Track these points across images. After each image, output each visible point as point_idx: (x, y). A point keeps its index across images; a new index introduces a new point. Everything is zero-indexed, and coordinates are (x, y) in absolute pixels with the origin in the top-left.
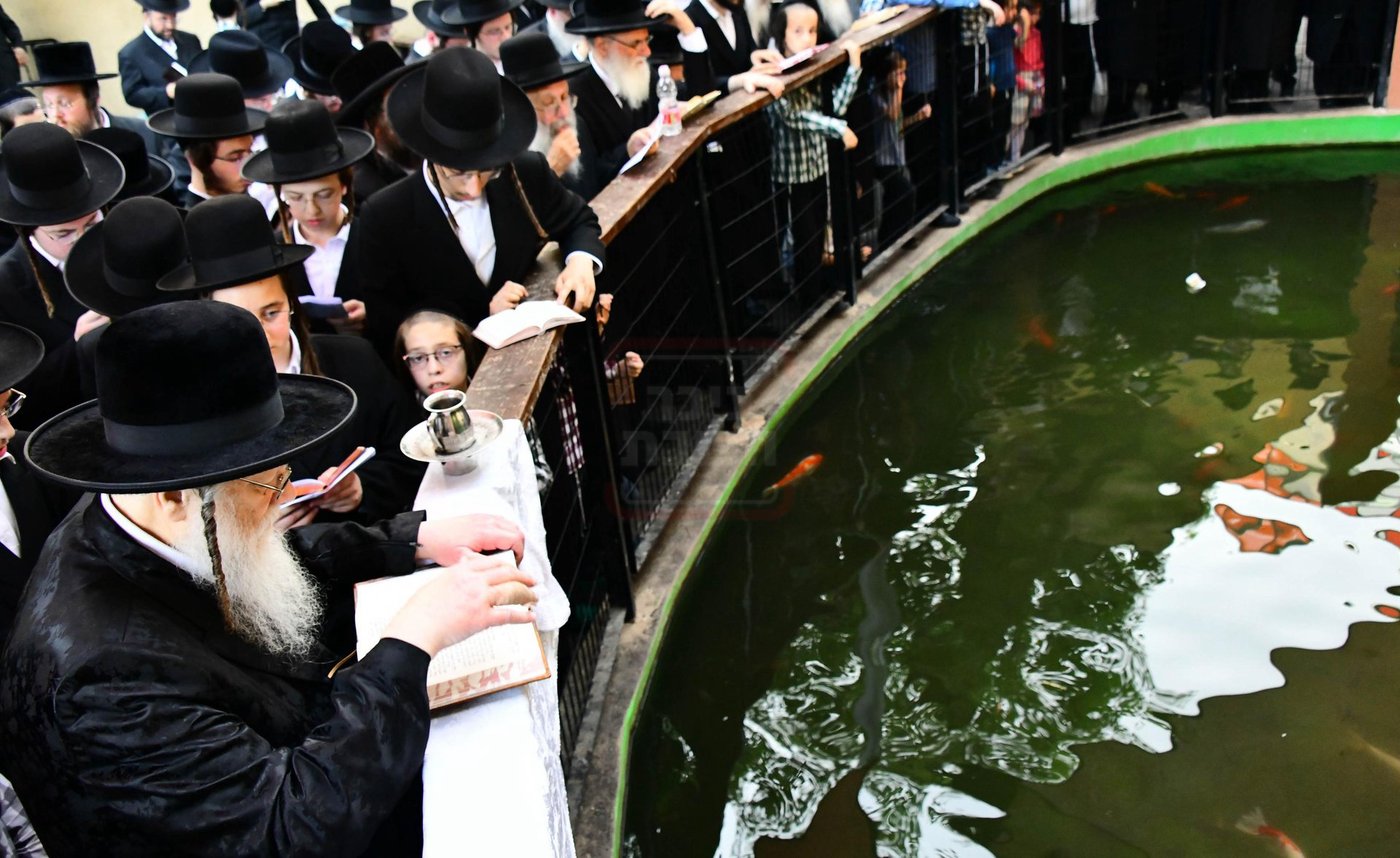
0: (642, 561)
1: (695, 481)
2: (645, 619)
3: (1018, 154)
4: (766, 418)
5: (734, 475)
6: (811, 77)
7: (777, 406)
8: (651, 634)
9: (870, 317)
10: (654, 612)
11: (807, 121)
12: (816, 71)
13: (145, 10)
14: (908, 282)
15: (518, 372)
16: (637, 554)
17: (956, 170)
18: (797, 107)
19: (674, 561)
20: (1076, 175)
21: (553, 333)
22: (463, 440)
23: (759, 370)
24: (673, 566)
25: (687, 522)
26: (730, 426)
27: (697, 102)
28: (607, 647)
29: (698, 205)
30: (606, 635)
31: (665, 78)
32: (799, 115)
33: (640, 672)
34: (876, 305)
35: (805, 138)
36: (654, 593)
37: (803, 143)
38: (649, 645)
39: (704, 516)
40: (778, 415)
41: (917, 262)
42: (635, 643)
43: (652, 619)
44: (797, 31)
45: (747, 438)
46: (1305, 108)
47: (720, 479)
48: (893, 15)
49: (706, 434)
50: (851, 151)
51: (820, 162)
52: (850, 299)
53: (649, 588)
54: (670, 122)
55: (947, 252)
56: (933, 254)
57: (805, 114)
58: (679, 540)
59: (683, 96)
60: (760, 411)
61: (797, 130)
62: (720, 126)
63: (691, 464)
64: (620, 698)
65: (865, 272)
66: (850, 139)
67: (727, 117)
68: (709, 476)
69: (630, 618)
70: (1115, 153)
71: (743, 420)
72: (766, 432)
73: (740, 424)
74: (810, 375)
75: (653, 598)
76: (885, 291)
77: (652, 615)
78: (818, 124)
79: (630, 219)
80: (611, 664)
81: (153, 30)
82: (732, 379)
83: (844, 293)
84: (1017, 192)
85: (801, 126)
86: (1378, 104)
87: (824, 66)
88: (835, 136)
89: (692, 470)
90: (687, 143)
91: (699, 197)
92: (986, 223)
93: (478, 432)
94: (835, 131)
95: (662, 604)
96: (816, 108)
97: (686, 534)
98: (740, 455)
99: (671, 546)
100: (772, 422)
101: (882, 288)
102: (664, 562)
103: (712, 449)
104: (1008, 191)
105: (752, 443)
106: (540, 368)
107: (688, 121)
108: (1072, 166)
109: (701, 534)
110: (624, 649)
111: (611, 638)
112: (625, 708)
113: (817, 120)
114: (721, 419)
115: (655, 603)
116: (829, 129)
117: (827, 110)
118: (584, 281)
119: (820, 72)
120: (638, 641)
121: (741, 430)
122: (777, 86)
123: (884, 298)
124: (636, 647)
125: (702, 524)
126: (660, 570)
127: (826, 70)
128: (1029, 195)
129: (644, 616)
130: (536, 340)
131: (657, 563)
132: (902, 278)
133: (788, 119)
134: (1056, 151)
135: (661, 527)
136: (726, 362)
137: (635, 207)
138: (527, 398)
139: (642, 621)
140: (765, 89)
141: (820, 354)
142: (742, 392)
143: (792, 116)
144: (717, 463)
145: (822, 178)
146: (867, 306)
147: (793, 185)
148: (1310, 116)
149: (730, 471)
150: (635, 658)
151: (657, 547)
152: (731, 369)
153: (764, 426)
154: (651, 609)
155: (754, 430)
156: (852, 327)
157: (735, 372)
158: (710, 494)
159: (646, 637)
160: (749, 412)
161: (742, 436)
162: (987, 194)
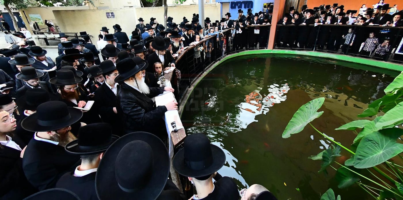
0: (180, 102)
1: (186, 94)
7: (195, 85)
14: (210, 71)
15: (169, 76)
17: (216, 57)
22: (164, 82)
23: (193, 81)
25: (185, 98)
26: (190, 87)
37: (198, 53)
39: (187, 98)
41: (211, 68)
44: (197, 38)
46: (258, 49)
47: (189, 93)
49: (187, 88)
52: (203, 73)
55: (214, 67)
59: (184, 46)
62: (189, 50)
63: (185, 92)
65: (205, 69)
68: (187, 93)
74: (199, 82)
76: (207, 71)
82: (190, 81)
84: (223, 60)
86: (267, 48)
90: (185, 52)
92: (219, 63)
93: (166, 82)
98: (191, 91)
99: (183, 101)
100: (194, 87)
102: (183, 103)
103: (187, 91)
104: (221, 60)
106: (171, 76)
107: (185, 50)
108: (230, 56)
109: (187, 100)
124: (180, 113)
134: (228, 55)
135: (182, 99)
136: (189, 79)
139: (180, 110)
141: (200, 79)
142: (191, 83)
144: (188, 92)
145: (200, 57)
146: (205, 73)
147: (197, 58)
148: (258, 50)
154: (181, 108)
156: (204, 76)
160: (192, 86)
161: (191, 88)
162: (219, 60)
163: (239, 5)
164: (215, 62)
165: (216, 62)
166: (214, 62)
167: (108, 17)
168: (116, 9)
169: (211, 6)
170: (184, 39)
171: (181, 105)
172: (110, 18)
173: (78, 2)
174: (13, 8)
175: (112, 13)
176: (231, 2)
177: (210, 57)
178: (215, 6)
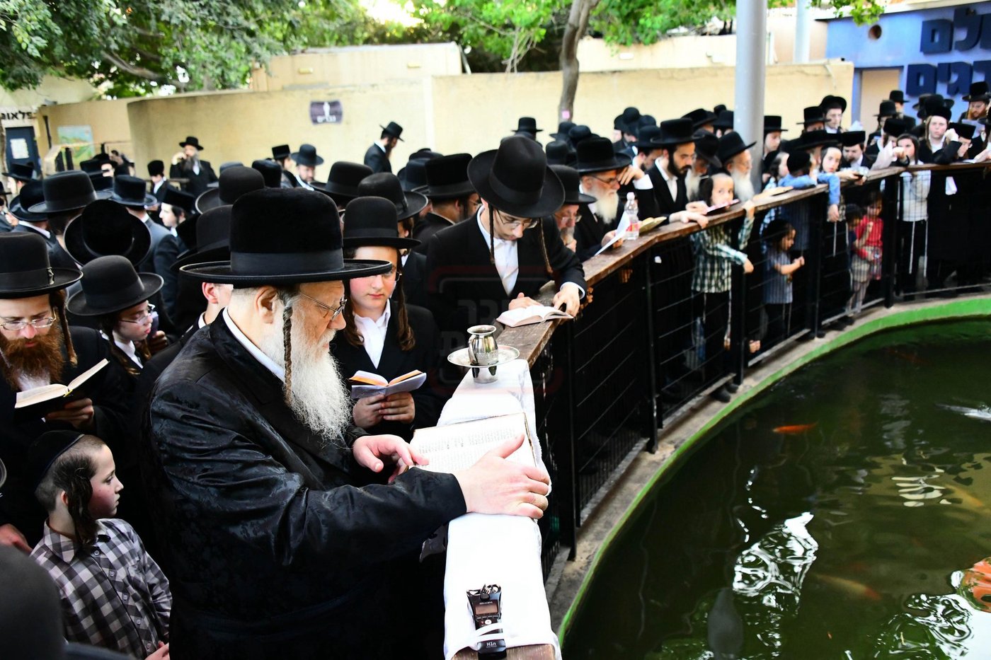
0: (584, 520)
2: (582, 560)
3: (861, 302)
4: (676, 447)
5: (651, 479)
6: (726, 220)
7: (683, 440)
8: (586, 570)
9: (751, 394)
10: (589, 556)
11: (721, 251)
12: (729, 216)
13: (298, 165)
14: (780, 376)
15: (527, 338)
16: (581, 516)
17: (817, 306)
18: (715, 241)
19: (605, 527)
20: (902, 322)
21: (551, 323)
22: (490, 358)
23: (673, 415)
24: (605, 530)
25: (616, 503)
26: (650, 448)
27: (649, 221)
28: (555, 570)
29: (644, 290)
30: (556, 562)
31: (631, 200)
32: (715, 246)
33: (576, 593)
34: (756, 387)
35: (718, 262)
36: (590, 545)
37: (716, 266)
38: (583, 577)
39: (628, 502)
40: (684, 446)
41: (786, 363)
42: (574, 574)
43: (587, 561)
44: (720, 192)
45: (661, 457)
47: (641, 480)
48: (782, 191)
49: (634, 449)
50: (748, 274)
51: (726, 282)
52: (738, 381)
53: (587, 541)
54: (631, 230)
55: (807, 361)
56: (798, 359)
57: (719, 246)
58: (610, 515)
60: (671, 442)
61: (713, 256)
62: (664, 239)
63: (623, 466)
64: (560, 608)
65: (750, 363)
66: (749, 267)
67: (670, 233)
68: (633, 476)
69: (572, 557)
70: (931, 310)
71: (660, 447)
72: (675, 456)
73: (657, 448)
74: (707, 425)
75: (589, 548)
76: (763, 379)
77: (587, 558)
78: (728, 253)
79: (603, 277)
80: (557, 580)
81: (300, 177)
82: (655, 414)
83: (734, 375)
85: (716, 253)
87: (735, 214)
88: (738, 263)
89: (623, 469)
90: (642, 243)
91: (646, 286)
92: (835, 346)
94: (739, 260)
95: (594, 553)
96: (728, 243)
97: (615, 512)
98: (655, 467)
99: (604, 517)
100: (679, 451)
101: (760, 377)
102: (598, 526)
103: (637, 461)
105: (665, 461)
106: (542, 338)
107: (643, 233)
108: (899, 315)
109: (625, 513)
110: (566, 577)
111: (559, 564)
112: (564, 614)
113: (727, 251)
114: (646, 441)
115: (590, 551)
116: (735, 258)
117: (734, 245)
118: (572, 298)
119: (732, 217)
120: (576, 573)
121: (657, 452)
122: (704, 221)
123: (761, 383)
124: (574, 576)
125: (626, 507)
126: (595, 531)
127: (736, 217)
128: (867, 331)
129: (582, 558)
130: (539, 325)
131: (594, 527)
132: (776, 372)
133: (708, 248)
134: (888, 304)
135: (599, 501)
136: (652, 402)
137: (606, 270)
138: (533, 351)
139: (579, 561)
140: (695, 221)
141: (715, 412)
142: (660, 426)
143: (711, 247)
144: (639, 472)
145: (726, 293)
146: (749, 387)
147: (707, 294)
149: (648, 477)
150: (573, 584)
151: (595, 515)
152: (655, 407)
153: (674, 451)
154: (587, 555)
155: (666, 454)
156: (739, 398)
157: (657, 410)
158: (634, 489)
159: (582, 572)
160: (664, 442)
161: (658, 455)
162: (838, 326)
163: (954, 78)
164: (813, 331)
165: (821, 336)
166: (806, 331)
167: (315, 121)
168: (352, 89)
169: (802, 72)
170: (645, 183)
171: (591, 536)
172: (325, 125)
173: (224, 80)
174: (23, 114)
175: (334, 104)
176: (910, 67)
177: (788, 305)
178: (824, 72)
